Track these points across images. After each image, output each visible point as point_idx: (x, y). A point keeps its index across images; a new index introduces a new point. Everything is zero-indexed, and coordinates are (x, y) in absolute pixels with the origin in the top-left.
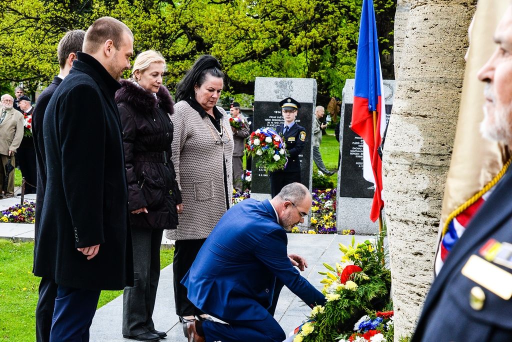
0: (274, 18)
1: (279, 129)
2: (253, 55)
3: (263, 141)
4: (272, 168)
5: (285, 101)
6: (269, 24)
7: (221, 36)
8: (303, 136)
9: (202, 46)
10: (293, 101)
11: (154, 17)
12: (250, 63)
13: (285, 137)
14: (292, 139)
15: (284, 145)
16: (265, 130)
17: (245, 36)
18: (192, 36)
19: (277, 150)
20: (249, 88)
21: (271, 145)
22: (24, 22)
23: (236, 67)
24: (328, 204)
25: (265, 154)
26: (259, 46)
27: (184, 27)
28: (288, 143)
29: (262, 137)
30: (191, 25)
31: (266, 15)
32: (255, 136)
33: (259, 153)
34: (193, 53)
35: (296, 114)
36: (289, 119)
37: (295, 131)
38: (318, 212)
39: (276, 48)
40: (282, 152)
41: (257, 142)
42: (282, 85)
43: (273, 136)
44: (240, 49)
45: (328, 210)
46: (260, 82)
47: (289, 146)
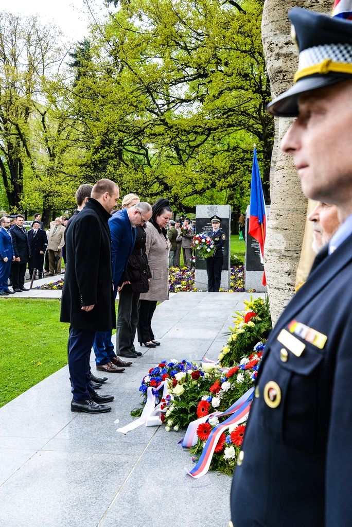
0: (207, 172)
1: (209, 234)
2: (196, 192)
3: (200, 241)
4: (206, 256)
5: (213, 218)
6: (204, 175)
7: (178, 182)
8: (224, 237)
9: (167, 188)
10: (217, 218)
11: (140, 173)
12: (195, 196)
13: (213, 238)
14: (217, 239)
15: (213, 242)
16: (201, 235)
17: (191, 182)
18: (162, 182)
19: (209, 246)
20: (193, 210)
21: (205, 244)
22: (69, 178)
23: (187, 198)
24: (240, 274)
25: (202, 248)
26: (199, 187)
27: (157, 178)
28: (215, 241)
29: (200, 239)
30: (161, 177)
31: (202, 171)
32: (196, 239)
33: (198, 248)
34: (162, 192)
35: (219, 224)
36: (216, 227)
37: (219, 234)
38: (234, 279)
39: (208, 188)
40: (212, 246)
41: (197, 242)
42: (211, 209)
43: (206, 238)
44: (189, 189)
45: (240, 278)
46: (199, 208)
47: (216, 242)
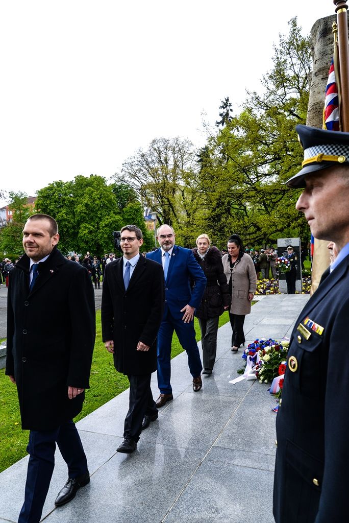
0: (284, 217)
1: (287, 257)
2: (277, 230)
3: (281, 262)
4: (285, 271)
5: (288, 246)
6: (282, 219)
7: (265, 225)
8: (296, 258)
9: (259, 229)
10: (291, 246)
11: (241, 221)
12: (278, 233)
13: (289, 259)
14: (292, 260)
15: (289, 262)
16: (281, 258)
17: (275, 224)
18: (255, 225)
19: (287, 265)
20: (276, 242)
21: (284, 263)
22: (198, 228)
23: (273, 235)
24: (309, 282)
25: (282, 267)
26: (280, 227)
27: (252, 223)
28: (291, 261)
29: (280, 260)
30: (255, 222)
31: (281, 217)
32: (278, 260)
33: (280, 266)
34: (256, 232)
35: (292, 250)
36: (290, 253)
37: (293, 257)
38: (305, 285)
39: (285, 228)
40: (289, 265)
41: (279, 262)
42: (287, 241)
43: (284, 260)
44: (274, 229)
45: (309, 284)
46: (279, 240)
47: (291, 262)
